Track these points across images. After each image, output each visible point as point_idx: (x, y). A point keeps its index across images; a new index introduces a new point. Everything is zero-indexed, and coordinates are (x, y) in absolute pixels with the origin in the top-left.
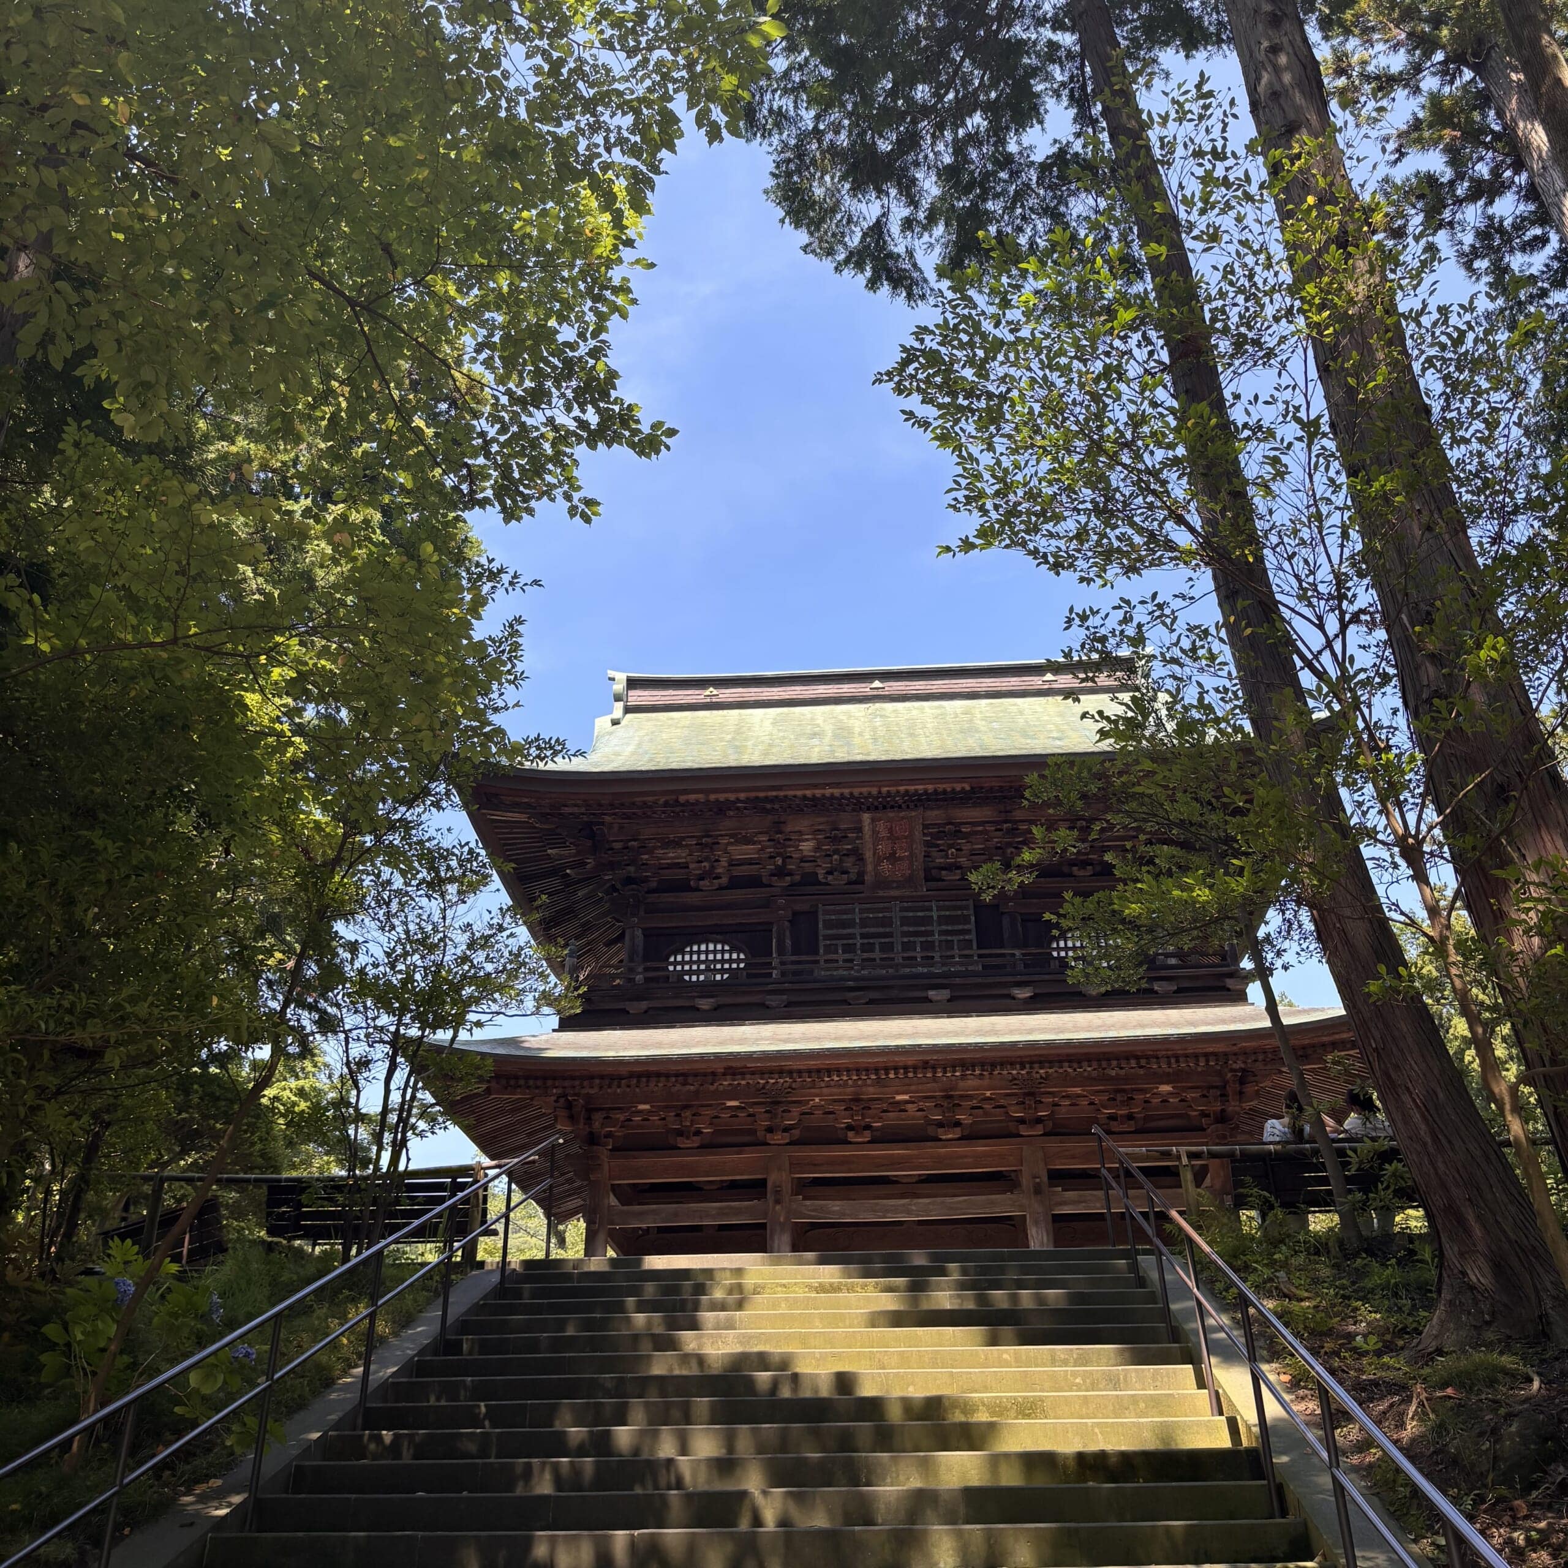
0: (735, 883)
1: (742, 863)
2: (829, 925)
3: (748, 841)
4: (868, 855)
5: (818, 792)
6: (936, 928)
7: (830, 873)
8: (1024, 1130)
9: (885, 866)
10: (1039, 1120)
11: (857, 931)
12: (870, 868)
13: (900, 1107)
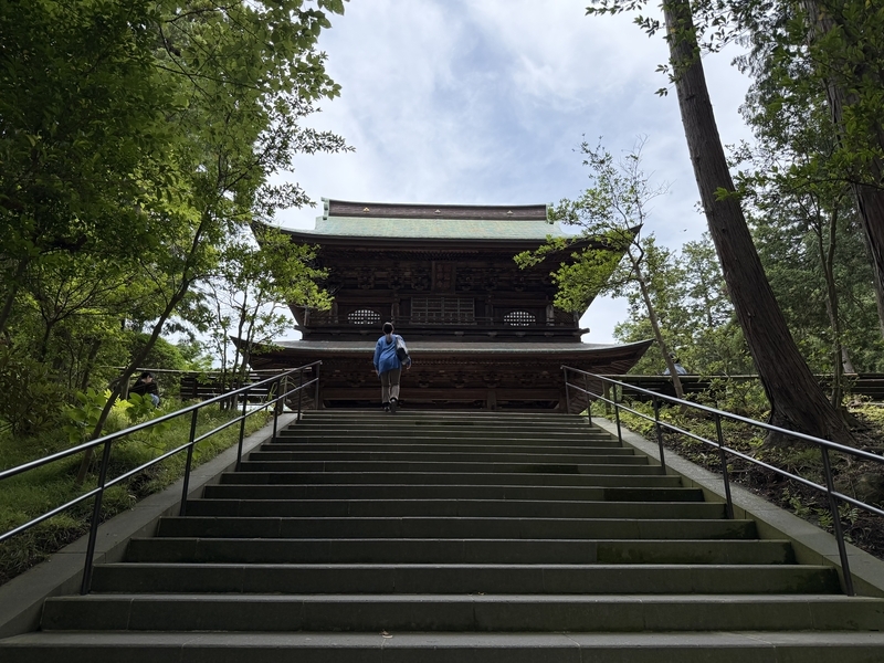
0: (377, 287)
1: (380, 279)
2: (414, 305)
3: (383, 270)
4: (433, 278)
5: (415, 251)
6: (459, 309)
7: (416, 285)
8: (489, 386)
9: (440, 283)
10: (496, 382)
11: (427, 308)
12: (433, 284)
13: (440, 375)
